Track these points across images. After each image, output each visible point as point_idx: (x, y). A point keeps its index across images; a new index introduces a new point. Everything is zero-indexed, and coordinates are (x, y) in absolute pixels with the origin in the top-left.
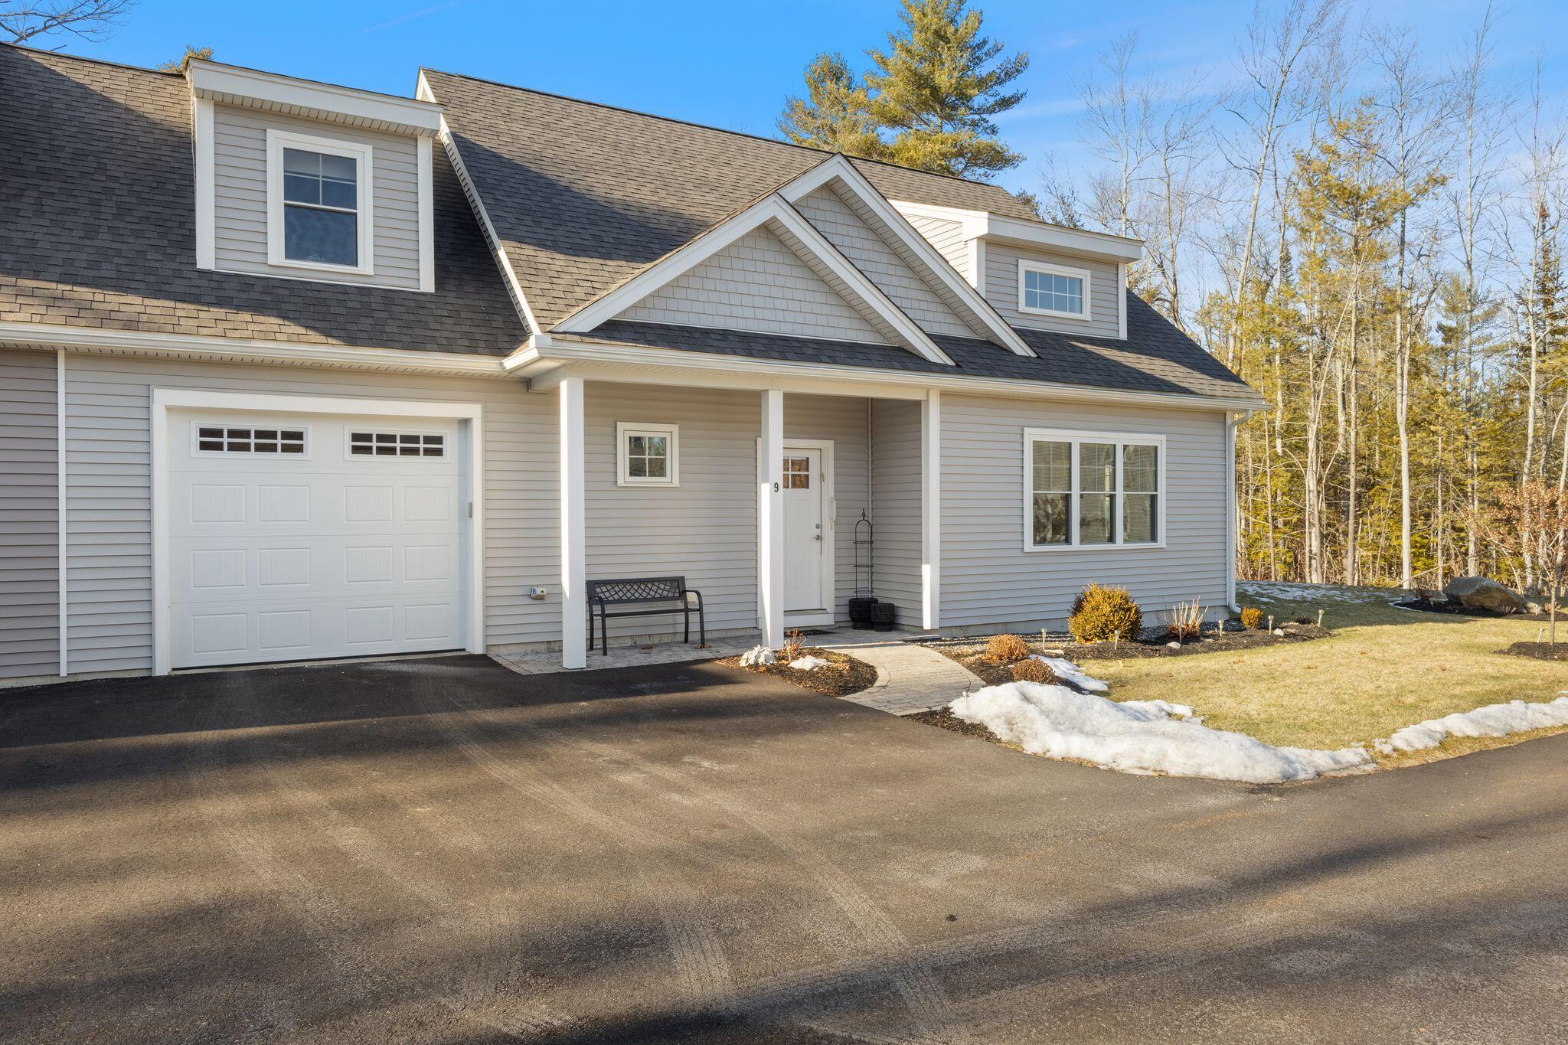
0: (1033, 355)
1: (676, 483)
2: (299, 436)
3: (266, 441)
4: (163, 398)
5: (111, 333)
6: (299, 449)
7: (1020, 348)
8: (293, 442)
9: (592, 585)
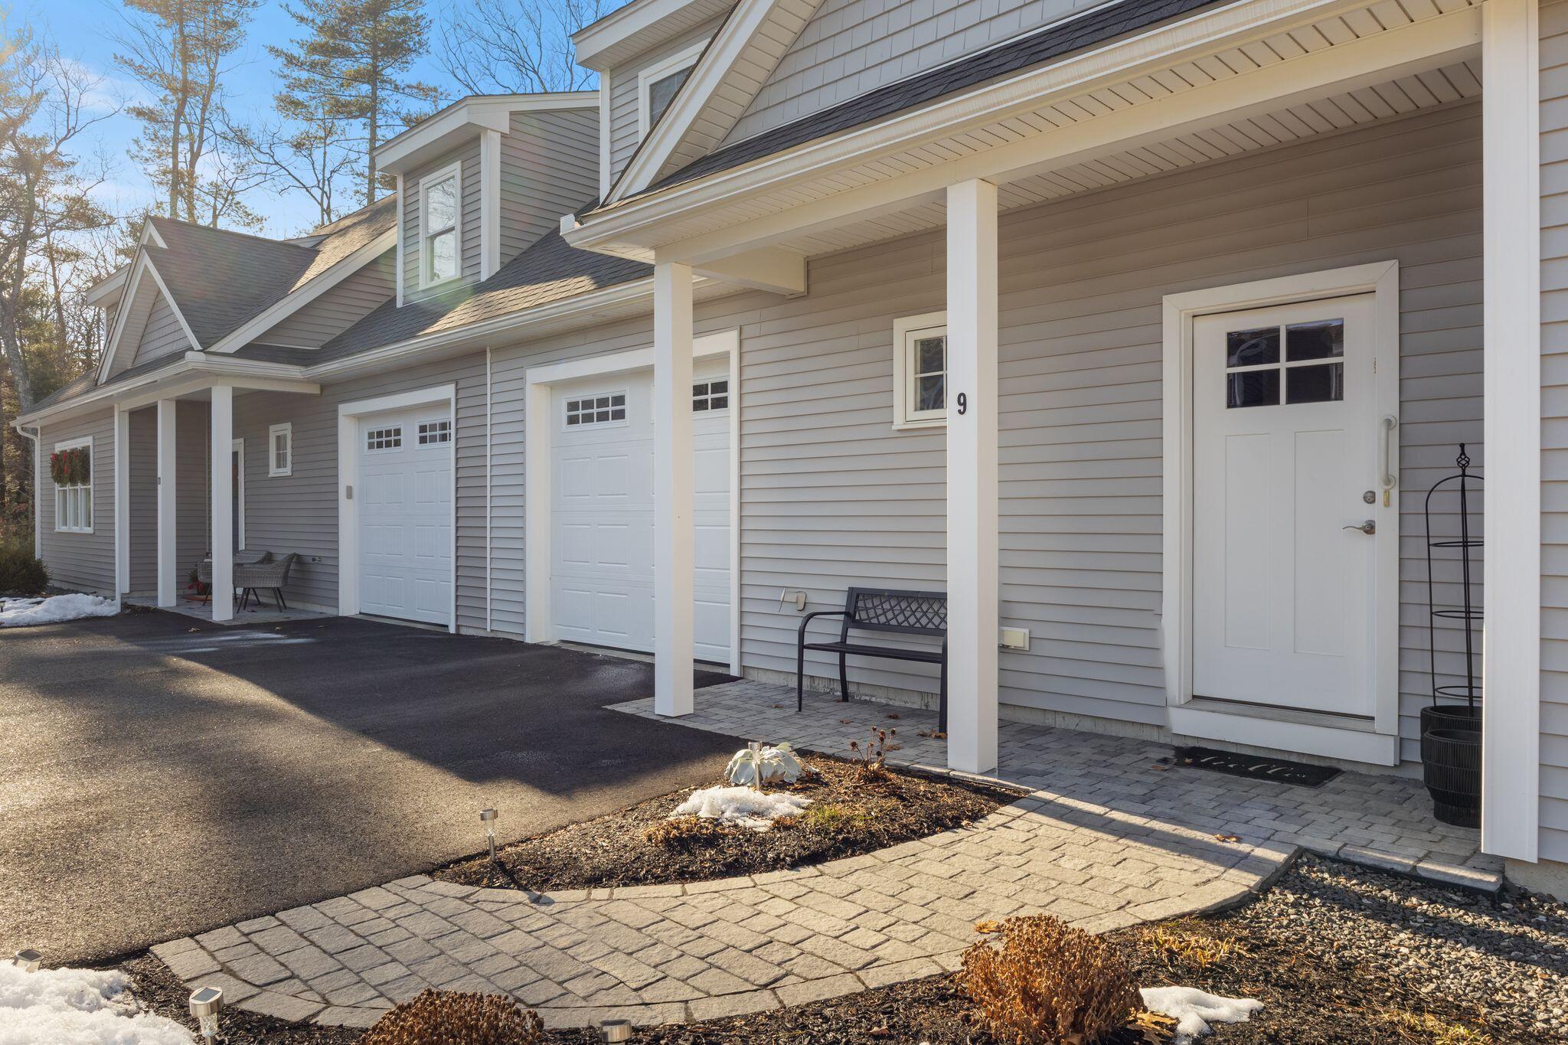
2: (622, 401)
3: (603, 410)
4: (533, 377)
6: (622, 415)
8: (618, 408)
9: (856, 595)
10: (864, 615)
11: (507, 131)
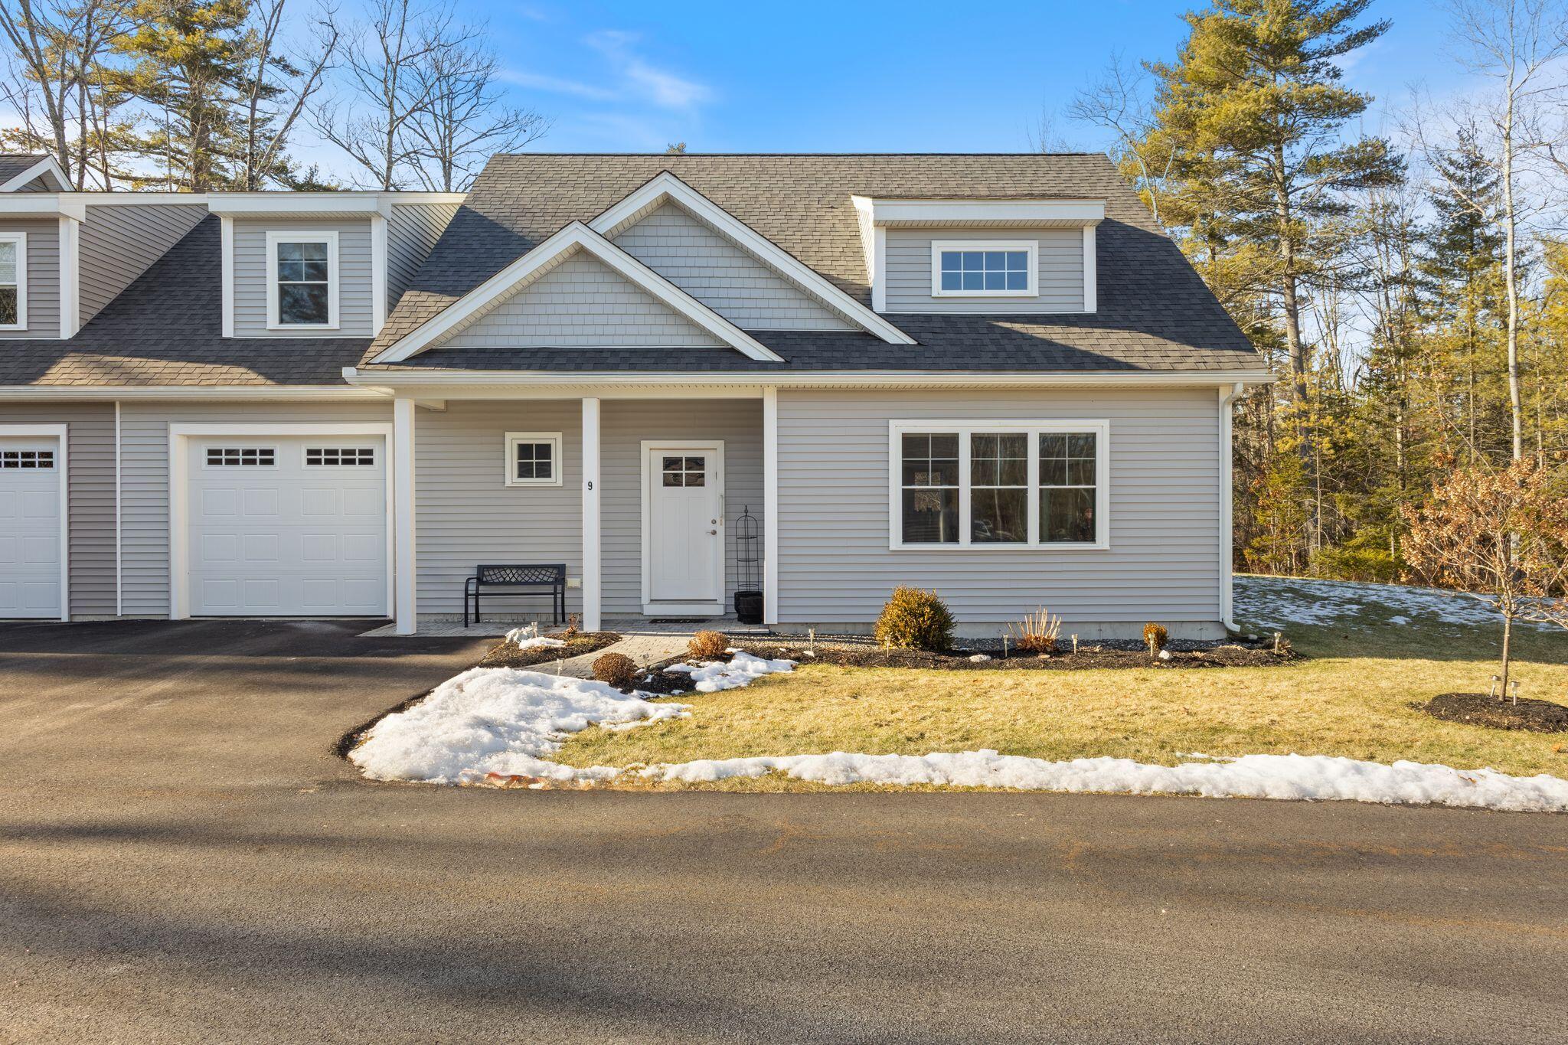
0: (912, 342)
1: (560, 483)
2: (271, 452)
3: (250, 457)
4: (178, 430)
5: (131, 389)
6: (270, 462)
7: (894, 336)
8: (267, 458)
9: (481, 569)
10: (489, 578)
11: (84, 221)
